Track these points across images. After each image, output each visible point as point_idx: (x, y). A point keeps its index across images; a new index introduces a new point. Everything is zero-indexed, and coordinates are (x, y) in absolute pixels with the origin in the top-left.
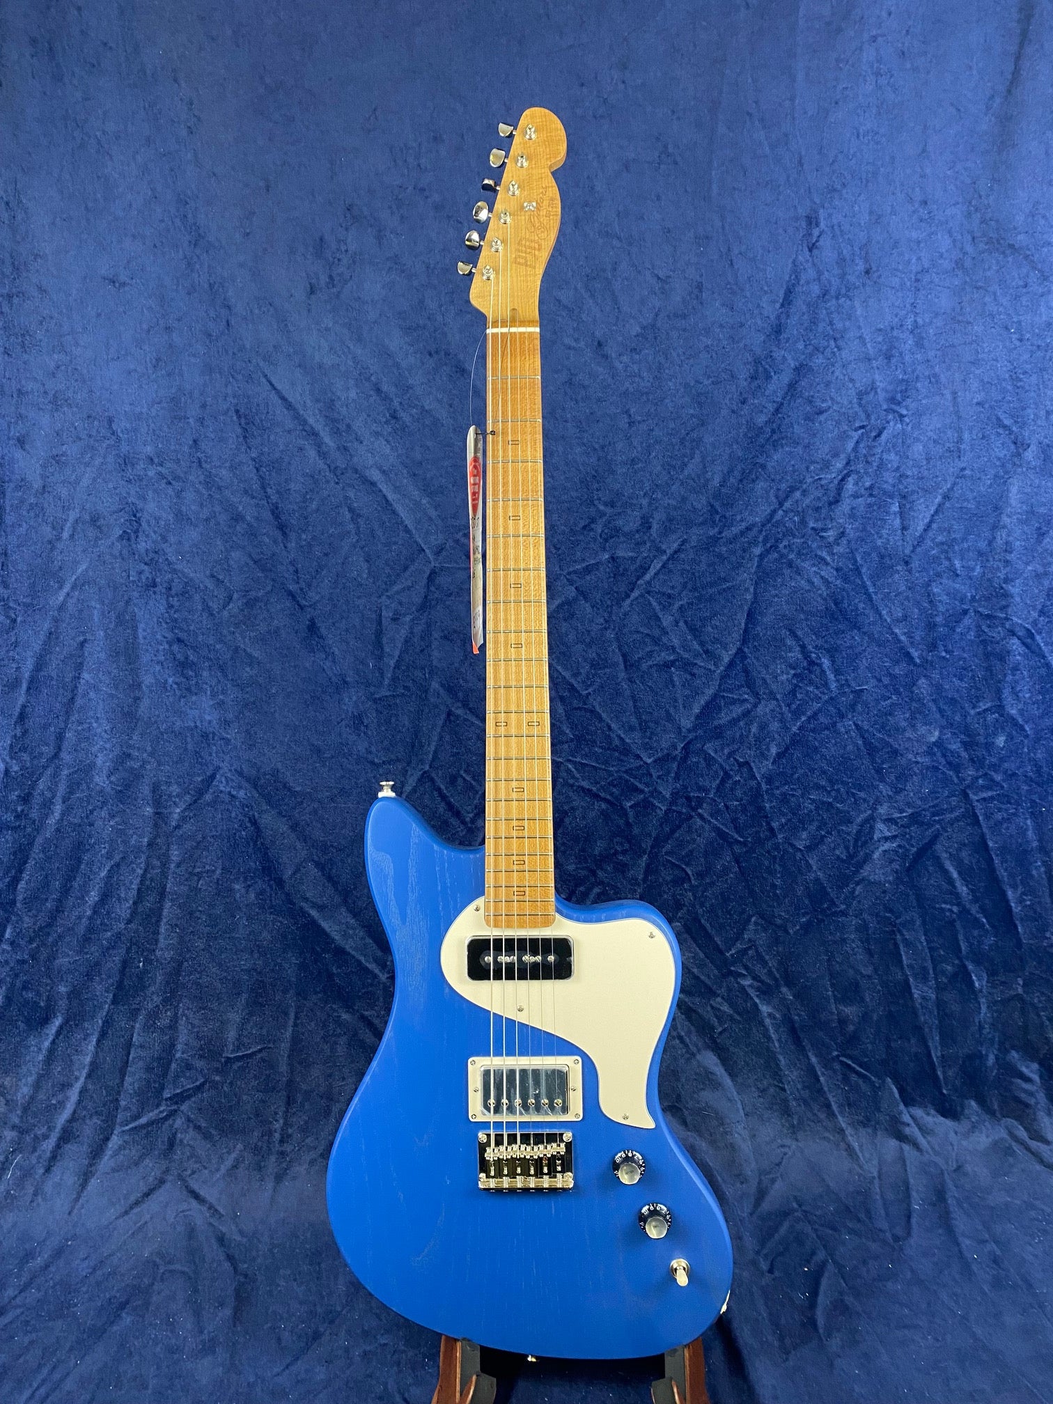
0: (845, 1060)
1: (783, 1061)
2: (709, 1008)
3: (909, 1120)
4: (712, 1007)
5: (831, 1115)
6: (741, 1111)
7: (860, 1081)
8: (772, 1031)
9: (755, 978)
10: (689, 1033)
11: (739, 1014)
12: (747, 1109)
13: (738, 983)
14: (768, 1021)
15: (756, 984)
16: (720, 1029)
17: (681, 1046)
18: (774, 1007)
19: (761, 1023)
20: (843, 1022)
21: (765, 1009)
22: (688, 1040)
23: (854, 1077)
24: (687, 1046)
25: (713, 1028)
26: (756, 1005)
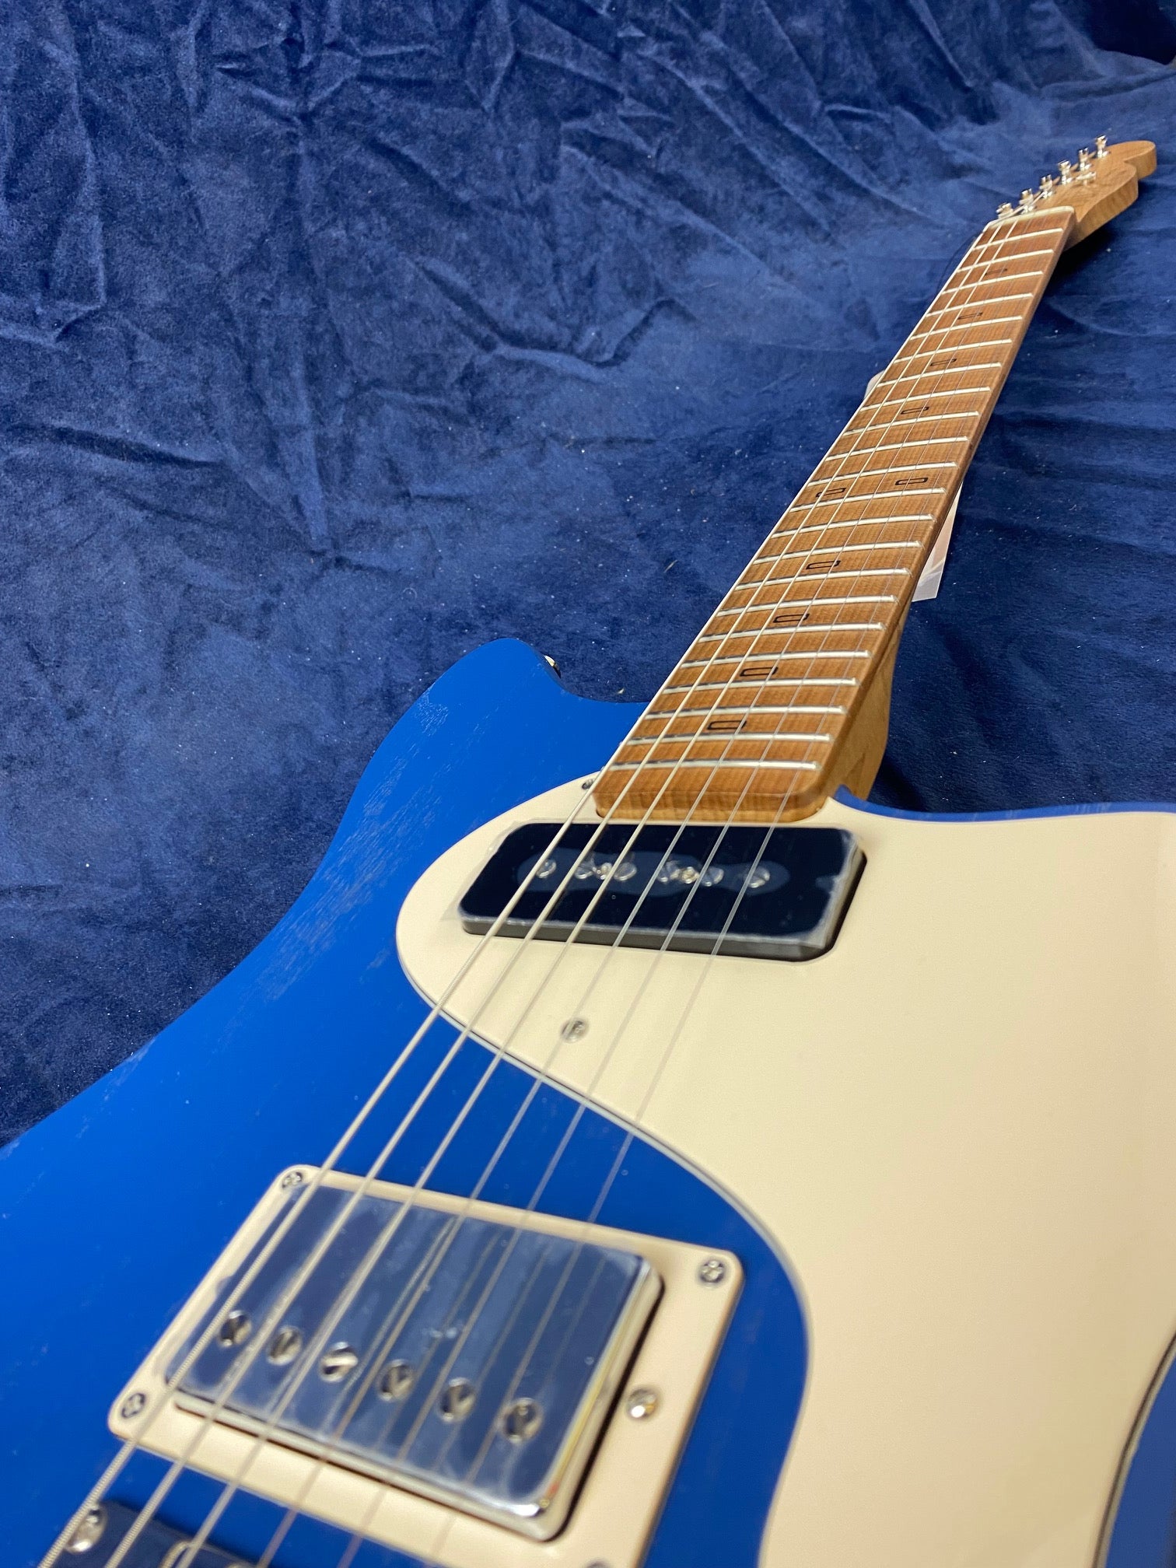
0: (835, 107)
1: (760, 154)
2: (622, 124)
3: (953, 148)
4: (625, 120)
5: (862, 193)
6: (752, 256)
7: (868, 128)
8: (722, 114)
9: (661, 36)
10: (615, 180)
11: (666, 110)
12: (756, 248)
13: (641, 58)
14: (709, 102)
15: (667, 46)
16: (654, 152)
17: (616, 207)
18: (707, 75)
19: (703, 110)
20: (803, 45)
21: (696, 84)
22: (620, 195)
23: (857, 127)
24: (622, 203)
25: (643, 155)
26: (681, 82)
